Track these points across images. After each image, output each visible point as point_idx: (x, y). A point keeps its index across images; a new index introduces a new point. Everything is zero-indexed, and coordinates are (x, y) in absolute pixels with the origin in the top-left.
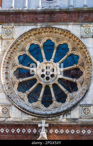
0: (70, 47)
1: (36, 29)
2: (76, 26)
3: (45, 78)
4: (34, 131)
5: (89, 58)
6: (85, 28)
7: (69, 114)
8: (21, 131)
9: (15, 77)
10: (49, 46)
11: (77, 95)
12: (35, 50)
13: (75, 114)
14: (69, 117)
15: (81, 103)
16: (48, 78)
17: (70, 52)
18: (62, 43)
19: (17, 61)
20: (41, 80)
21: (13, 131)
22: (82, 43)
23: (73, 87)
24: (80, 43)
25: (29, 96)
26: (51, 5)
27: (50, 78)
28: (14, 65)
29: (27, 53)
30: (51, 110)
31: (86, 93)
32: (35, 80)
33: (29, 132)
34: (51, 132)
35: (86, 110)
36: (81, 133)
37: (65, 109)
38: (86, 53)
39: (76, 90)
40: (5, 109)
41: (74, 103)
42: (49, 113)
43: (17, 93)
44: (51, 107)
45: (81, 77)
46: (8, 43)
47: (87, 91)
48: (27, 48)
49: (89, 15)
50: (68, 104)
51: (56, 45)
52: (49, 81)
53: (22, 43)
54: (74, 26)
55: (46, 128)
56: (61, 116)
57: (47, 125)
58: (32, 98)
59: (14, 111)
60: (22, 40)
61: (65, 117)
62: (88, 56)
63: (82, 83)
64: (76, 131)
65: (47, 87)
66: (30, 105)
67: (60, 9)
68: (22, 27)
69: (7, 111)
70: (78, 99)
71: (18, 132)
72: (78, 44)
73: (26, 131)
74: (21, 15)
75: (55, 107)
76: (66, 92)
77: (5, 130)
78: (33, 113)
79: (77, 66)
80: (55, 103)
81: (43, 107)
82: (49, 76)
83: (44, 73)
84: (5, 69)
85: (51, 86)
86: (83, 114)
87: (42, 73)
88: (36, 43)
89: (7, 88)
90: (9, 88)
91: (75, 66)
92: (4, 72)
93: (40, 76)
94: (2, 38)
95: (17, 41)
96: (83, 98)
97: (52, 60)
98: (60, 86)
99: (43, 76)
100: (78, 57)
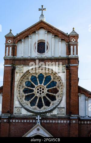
0: (52, 78)
3: (39, 93)
4: (33, 121)
5: (62, 83)
8: (27, 121)
9: (23, 93)
10: (41, 77)
11: (56, 102)
12: (34, 79)
13: (55, 112)
14: (52, 114)
15: (58, 107)
16: (40, 94)
17: (52, 80)
18: (48, 75)
19: (24, 84)
20: (37, 95)
21: (23, 121)
23: (53, 98)
25: (31, 103)
26: (42, 56)
27: (42, 93)
28: (23, 87)
29: (30, 80)
30: (43, 110)
31: (60, 101)
32: (34, 94)
33: (31, 122)
34: (42, 122)
35: (61, 110)
36: (58, 122)
37: (50, 109)
38: (61, 81)
39: (55, 99)
40: (18, 109)
41: (54, 107)
42: (41, 111)
43: (24, 101)
44: (42, 108)
45: (58, 93)
46: (20, 75)
47: (61, 100)
48: (30, 78)
50: (51, 107)
51: (45, 76)
53: (27, 75)
55: (40, 119)
56: (48, 114)
57: (41, 118)
58: (32, 104)
59: (23, 110)
60: (27, 74)
61: (50, 114)
62: (61, 82)
63: (58, 96)
64: (55, 121)
65: (40, 98)
66: (31, 107)
67: (47, 58)
68: (27, 67)
70: (56, 105)
71: (25, 122)
73: (30, 121)
74: (27, 61)
75: (45, 109)
76: (50, 101)
77: (18, 120)
78: (33, 112)
79: (56, 87)
80: (44, 106)
81: (38, 109)
82: (41, 92)
83: (39, 91)
84: (18, 89)
85: (42, 98)
86: (59, 112)
87: (38, 91)
88: (34, 75)
89: (19, 99)
90: (20, 99)
91: (54, 87)
92: (18, 90)
93: (36, 92)
94: (17, 73)
95: (25, 74)
96: (59, 104)
97: (43, 84)
98: (47, 97)
99: (38, 92)
100: (56, 83)
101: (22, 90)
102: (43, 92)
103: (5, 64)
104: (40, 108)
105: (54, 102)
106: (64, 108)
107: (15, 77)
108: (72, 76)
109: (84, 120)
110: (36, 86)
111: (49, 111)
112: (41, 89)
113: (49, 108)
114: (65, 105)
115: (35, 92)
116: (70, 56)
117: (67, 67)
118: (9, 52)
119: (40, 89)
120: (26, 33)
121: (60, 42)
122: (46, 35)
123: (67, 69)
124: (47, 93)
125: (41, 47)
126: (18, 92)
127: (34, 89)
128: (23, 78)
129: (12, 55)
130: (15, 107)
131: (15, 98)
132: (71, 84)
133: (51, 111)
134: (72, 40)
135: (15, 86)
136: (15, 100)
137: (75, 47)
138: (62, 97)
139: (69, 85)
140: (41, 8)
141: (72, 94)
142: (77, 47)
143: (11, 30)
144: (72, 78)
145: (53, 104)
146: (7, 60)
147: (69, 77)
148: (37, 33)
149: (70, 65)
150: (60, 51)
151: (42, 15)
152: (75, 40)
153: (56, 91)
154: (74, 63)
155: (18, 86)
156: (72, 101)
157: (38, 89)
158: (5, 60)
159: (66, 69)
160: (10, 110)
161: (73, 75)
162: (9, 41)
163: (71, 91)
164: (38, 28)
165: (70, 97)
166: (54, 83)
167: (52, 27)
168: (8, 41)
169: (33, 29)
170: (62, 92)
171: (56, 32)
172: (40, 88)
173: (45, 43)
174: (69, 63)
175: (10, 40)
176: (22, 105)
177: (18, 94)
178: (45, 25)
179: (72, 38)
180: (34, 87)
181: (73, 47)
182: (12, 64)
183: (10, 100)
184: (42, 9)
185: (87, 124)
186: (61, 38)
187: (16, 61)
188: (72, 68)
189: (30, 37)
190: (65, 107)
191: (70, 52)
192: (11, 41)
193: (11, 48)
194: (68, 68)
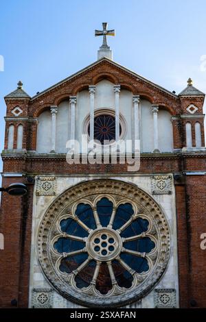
0: (135, 208)
2: (144, 178)
3: (100, 251)
5: (164, 223)
6: (157, 181)
7: (139, 304)
9: (56, 251)
11: (149, 276)
12: (84, 212)
13: (149, 303)
14: (138, 307)
15: (157, 288)
16: (104, 252)
17: (135, 216)
18: (124, 203)
19: (58, 228)
20: (94, 255)
22: (154, 202)
23: (141, 265)
24: (151, 203)
25: (77, 278)
27: (108, 251)
28: (54, 234)
29: (74, 216)
30: (111, 297)
31: (162, 273)
32: (85, 256)
35: (165, 296)
37: (132, 296)
38: (160, 216)
39: (147, 269)
40: (43, 296)
41: (144, 288)
42: (108, 302)
43: (59, 273)
44: (110, 293)
45: (153, 250)
46: (46, 201)
47: (164, 270)
48: (74, 208)
49: (163, 163)
50: (135, 289)
51: (116, 205)
52: (107, 256)
53: (66, 203)
54: (142, 178)
58: (82, 280)
59: (55, 299)
60: (67, 199)
62: (162, 220)
63: (154, 260)
65: (104, 264)
66: (79, 291)
68: (67, 179)
69: (45, 299)
70: (150, 283)
72: (148, 204)
75: (117, 294)
76: (132, 272)
79: (147, 234)
80: (116, 288)
81: (97, 294)
82: (107, 248)
83: (99, 245)
84: (41, 238)
85: (109, 263)
86: (160, 303)
87: (96, 245)
88: (85, 203)
89: (45, 267)
90: (48, 266)
91: (143, 235)
92: (41, 243)
93: (93, 248)
94: (38, 195)
95: (60, 199)
96: (158, 280)
97: (110, 227)
98: (123, 263)
99: (97, 248)
100: (147, 222)
101: (51, 243)
102: (111, 248)
103: (6, 169)
104: (104, 292)
105: (144, 275)
106: (174, 290)
107: (32, 205)
110: (91, 231)
111: (131, 299)
112: (107, 241)
113: (129, 294)
114: (177, 284)
115: (90, 249)
116: (184, 149)
117: (177, 179)
118: (16, 139)
119: (102, 241)
120: (62, 91)
121: (156, 115)
122: (117, 95)
123: (178, 185)
124: (124, 249)
125: (104, 127)
126: (41, 247)
127: (86, 239)
128: (56, 210)
129: (23, 148)
130: (34, 290)
131: (34, 263)
132: (192, 226)
133: (138, 299)
134: (188, 109)
135: (33, 230)
136: (32, 271)
137: (197, 126)
138: (167, 262)
139: (185, 226)
140: (101, 29)
142: (202, 127)
143: (20, 84)
144: (193, 209)
145: (140, 281)
146: (12, 159)
147: (184, 205)
148: (92, 90)
149: (187, 174)
150: (156, 138)
151: (105, 47)
152: (196, 109)
153: (147, 245)
154: (196, 169)
155: (42, 230)
156: (194, 271)
157: (97, 241)
158: (5, 160)
159: (175, 185)
160: (19, 299)
161: (195, 201)
162: (17, 112)
163: (192, 244)
164: (94, 79)
165: (190, 261)
166: (141, 225)
167: (133, 77)
168: (13, 112)
169: (81, 80)
170: (164, 249)
171: (143, 88)
172: (104, 237)
173: (114, 119)
174: (182, 167)
175: (18, 108)
176: (53, 284)
177: (41, 255)
178: (112, 71)
179: (187, 103)
180: (85, 234)
181: (193, 127)
182: (25, 170)
183: (18, 271)
184: (104, 33)
186: (157, 103)
187: (36, 164)
188: (191, 182)
189: (73, 100)
190: (177, 288)
191: (183, 139)
192: (21, 111)
193: (21, 129)
194: (180, 182)
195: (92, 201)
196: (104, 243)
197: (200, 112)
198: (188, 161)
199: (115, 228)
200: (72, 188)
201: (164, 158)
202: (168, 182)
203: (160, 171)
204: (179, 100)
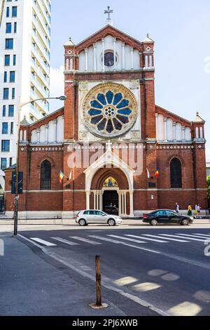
0: (123, 95)
1: (101, 84)
2: (127, 82)
3: (108, 115)
5: (135, 102)
6: (132, 83)
9: (89, 115)
10: (110, 95)
11: (128, 125)
12: (101, 97)
13: (128, 136)
14: (124, 138)
15: (132, 130)
16: (110, 115)
17: (123, 99)
18: (118, 93)
19: (90, 105)
20: (106, 116)
22: (131, 92)
23: (125, 120)
25: (98, 126)
26: (110, 69)
28: (88, 107)
29: (96, 100)
30: (112, 134)
31: (134, 124)
32: (101, 117)
35: (135, 133)
37: (121, 133)
38: (134, 98)
39: (128, 122)
41: (127, 130)
43: (91, 124)
44: (112, 132)
45: (130, 114)
46: (84, 93)
47: (135, 122)
48: (96, 96)
49: (135, 75)
50: (123, 130)
51: (114, 94)
53: (93, 93)
56: (119, 138)
58: (100, 127)
59: (90, 135)
60: (93, 91)
61: (122, 138)
62: (134, 100)
63: (131, 118)
65: (110, 120)
66: (99, 131)
67: (116, 71)
70: (129, 127)
72: (129, 93)
74: (92, 75)
75: (115, 133)
76: (122, 123)
78: (102, 136)
79: (128, 107)
80: (115, 130)
81: (107, 132)
82: (111, 113)
84: (83, 110)
85: (112, 120)
86: (133, 136)
88: (101, 93)
89: (84, 122)
90: (86, 122)
91: (126, 107)
93: (105, 113)
94: (80, 90)
95: (90, 92)
96: (132, 126)
98: (117, 119)
99: (107, 113)
100: (128, 101)
101: (87, 111)
102: (113, 113)
103: (66, 79)
104: (110, 132)
106: (138, 131)
107: (78, 95)
108: (148, 92)
109: (163, 145)
110: (104, 106)
111: (121, 135)
114: (140, 128)
115: (103, 113)
116: (144, 68)
117: (141, 82)
118: (69, 64)
120: (90, 41)
121: (132, 52)
122: (115, 43)
123: (142, 85)
124: (118, 114)
125: (109, 58)
126: (83, 113)
127: (102, 110)
128: (88, 97)
129: (73, 69)
130: (80, 132)
131: (80, 120)
132: (147, 103)
133: (123, 135)
134: (147, 49)
135: (79, 106)
136: (79, 124)
137: (150, 57)
138: (136, 119)
139: (144, 103)
140: (107, 9)
141: (148, 115)
142: (153, 57)
144: (148, 95)
145: (125, 127)
146: (68, 74)
147: (144, 93)
148: (103, 40)
149: (146, 79)
150: (132, 63)
151: (109, 19)
152: (150, 48)
153: (128, 111)
154: (149, 77)
155: (83, 106)
156: (148, 121)
157: (106, 110)
158: (65, 75)
159: (140, 85)
160: (74, 136)
162: (70, 52)
163: (147, 111)
164: (104, 35)
165: (146, 118)
166: (126, 103)
167: (121, 34)
168: (68, 52)
169: (98, 36)
170: (135, 113)
171: (126, 39)
172: (109, 108)
173: (113, 54)
174: (143, 77)
175: (70, 50)
176: (88, 129)
177: (83, 116)
178: (112, 31)
179: (146, 46)
180: (101, 107)
182: (75, 79)
184: (108, 12)
185: (166, 149)
186: (133, 46)
187: (79, 77)
188: (147, 83)
189: (94, 46)
190: (140, 130)
191: (144, 63)
192: (72, 52)
193: (71, 60)
194: (143, 83)
195: (104, 92)
196: (110, 111)
197: (152, 50)
198: (146, 74)
199: (114, 104)
200: (95, 87)
201: (135, 72)
202: (136, 83)
203: (134, 78)
204: (143, 44)
